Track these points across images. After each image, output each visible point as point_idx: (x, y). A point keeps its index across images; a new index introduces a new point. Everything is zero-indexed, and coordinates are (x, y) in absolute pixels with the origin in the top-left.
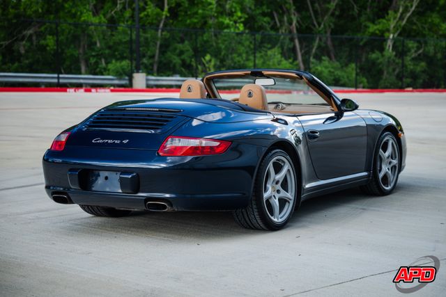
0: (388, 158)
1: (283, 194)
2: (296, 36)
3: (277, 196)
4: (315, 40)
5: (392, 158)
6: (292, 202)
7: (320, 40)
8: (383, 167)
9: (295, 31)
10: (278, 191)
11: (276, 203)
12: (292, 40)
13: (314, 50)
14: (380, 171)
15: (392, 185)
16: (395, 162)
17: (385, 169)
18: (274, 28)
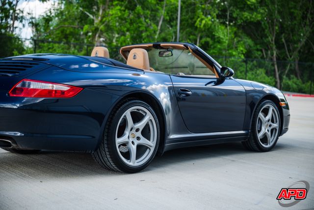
0: (268, 121)
1: (143, 141)
2: (275, 63)
3: (137, 142)
4: (287, 66)
5: (273, 121)
6: (152, 149)
7: (291, 65)
8: (263, 128)
9: (275, 59)
10: (138, 138)
11: (133, 148)
12: (273, 65)
13: (286, 72)
14: (259, 131)
15: (272, 144)
16: (276, 125)
17: (265, 130)
18: (262, 57)
